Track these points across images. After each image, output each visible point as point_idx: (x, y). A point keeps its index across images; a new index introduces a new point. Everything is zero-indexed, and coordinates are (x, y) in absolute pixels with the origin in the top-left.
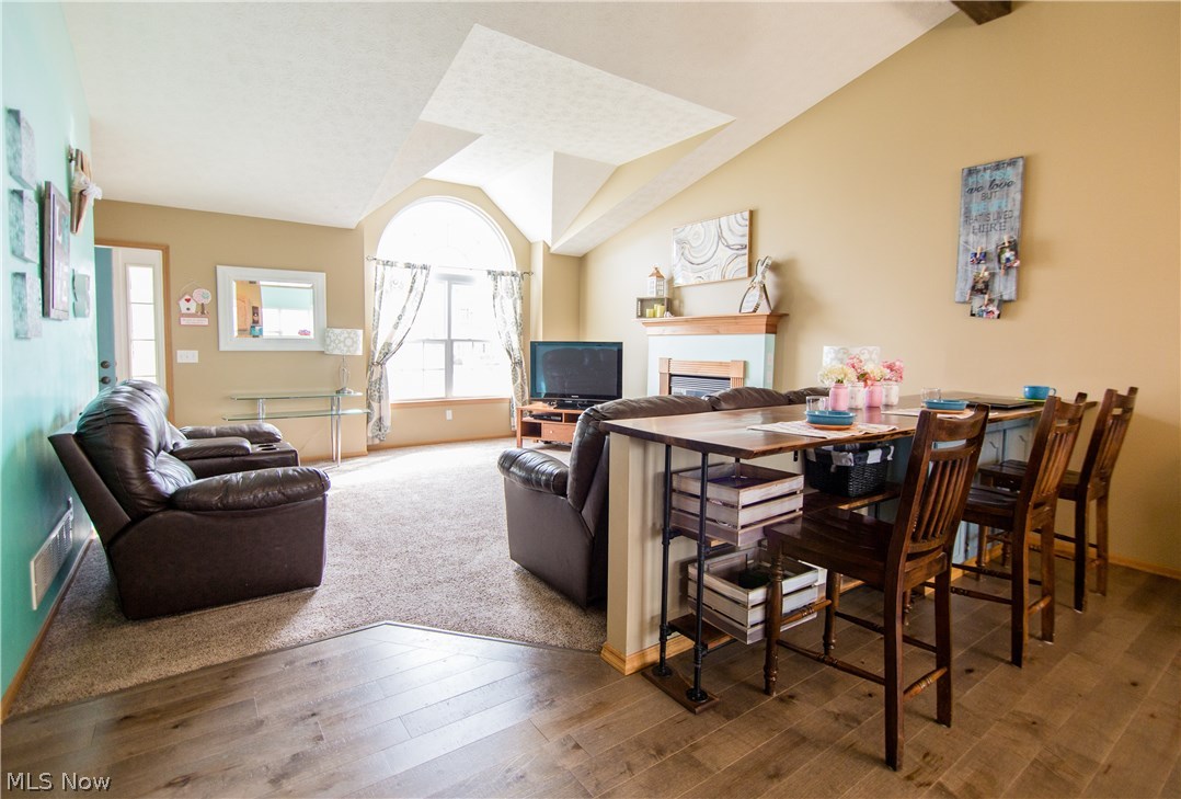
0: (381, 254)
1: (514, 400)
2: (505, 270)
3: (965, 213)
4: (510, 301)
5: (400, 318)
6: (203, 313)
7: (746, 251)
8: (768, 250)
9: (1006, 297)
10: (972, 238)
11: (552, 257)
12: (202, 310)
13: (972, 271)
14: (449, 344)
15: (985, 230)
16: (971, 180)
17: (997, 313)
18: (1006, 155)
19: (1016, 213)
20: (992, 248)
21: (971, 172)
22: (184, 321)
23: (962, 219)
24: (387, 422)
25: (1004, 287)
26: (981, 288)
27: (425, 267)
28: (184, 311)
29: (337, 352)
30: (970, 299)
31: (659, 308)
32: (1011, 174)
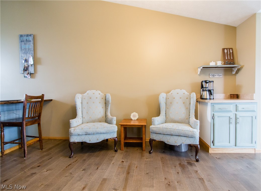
3: (21, 48)
9: (32, 73)
10: (23, 55)
13: (23, 64)
16: (21, 38)
18: (29, 33)
19: (32, 49)
21: (21, 36)
23: (20, 49)
25: (31, 69)
26: (26, 69)
30: (24, 72)
32: (31, 38)
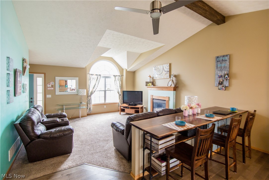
0: (90, 73)
1: (119, 103)
2: (117, 75)
3: (217, 66)
4: (118, 82)
5: (94, 86)
6: (52, 87)
7: (169, 72)
8: (174, 72)
9: (226, 86)
10: (218, 72)
11: (127, 72)
12: (52, 86)
13: (218, 79)
14: (105, 91)
15: (221, 70)
16: (217, 59)
17: (224, 89)
18: (225, 54)
19: (228, 67)
20: (223, 74)
21: (218, 57)
22: (48, 89)
23: (216, 68)
24: (92, 109)
25: (226, 83)
26: (221, 83)
27: (100, 75)
28: (48, 86)
29: (80, 95)
30: (218, 86)
31: (150, 84)
32: (226, 58)
